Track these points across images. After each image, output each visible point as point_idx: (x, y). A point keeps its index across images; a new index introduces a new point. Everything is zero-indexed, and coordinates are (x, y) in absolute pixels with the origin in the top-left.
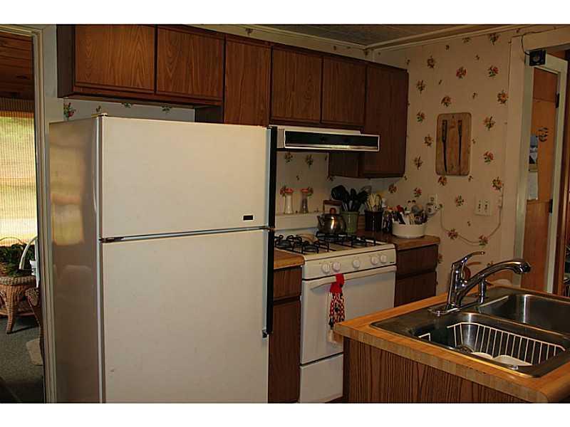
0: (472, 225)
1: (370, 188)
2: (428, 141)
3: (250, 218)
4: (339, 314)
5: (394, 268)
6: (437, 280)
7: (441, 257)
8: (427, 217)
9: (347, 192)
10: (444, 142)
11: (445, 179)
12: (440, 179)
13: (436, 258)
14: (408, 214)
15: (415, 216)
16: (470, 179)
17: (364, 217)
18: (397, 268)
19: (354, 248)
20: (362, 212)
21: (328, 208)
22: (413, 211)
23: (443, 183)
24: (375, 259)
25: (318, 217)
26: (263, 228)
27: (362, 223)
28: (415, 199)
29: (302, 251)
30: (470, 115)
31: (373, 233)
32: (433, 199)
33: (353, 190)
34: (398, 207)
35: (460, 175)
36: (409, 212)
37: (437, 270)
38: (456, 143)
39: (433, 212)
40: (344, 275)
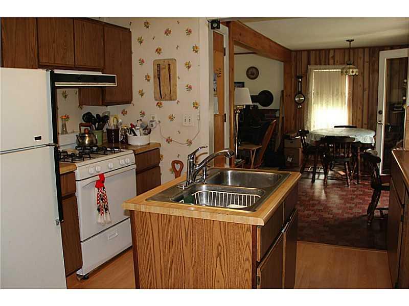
0: (181, 133)
1: (109, 112)
2: (147, 78)
3: (39, 138)
4: (103, 202)
5: (135, 166)
6: (161, 172)
7: (162, 156)
8: (151, 130)
9: (94, 117)
10: (159, 79)
11: (161, 104)
12: (158, 104)
13: (159, 158)
14: (137, 129)
15: (143, 130)
16: (177, 103)
17: (106, 134)
18: (137, 166)
19: (107, 155)
20: (105, 131)
21: (83, 128)
22: (141, 126)
23: (160, 107)
24: (122, 162)
25: (77, 136)
26: (49, 145)
27: (106, 138)
28: (141, 118)
29: (72, 160)
30: (175, 60)
31: (113, 145)
32: (153, 118)
33: (98, 115)
34: (131, 124)
35: (171, 100)
36: (138, 128)
37: (160, 165)
38: (167, 79)
39: (154, 126)
40: (105, 174)
